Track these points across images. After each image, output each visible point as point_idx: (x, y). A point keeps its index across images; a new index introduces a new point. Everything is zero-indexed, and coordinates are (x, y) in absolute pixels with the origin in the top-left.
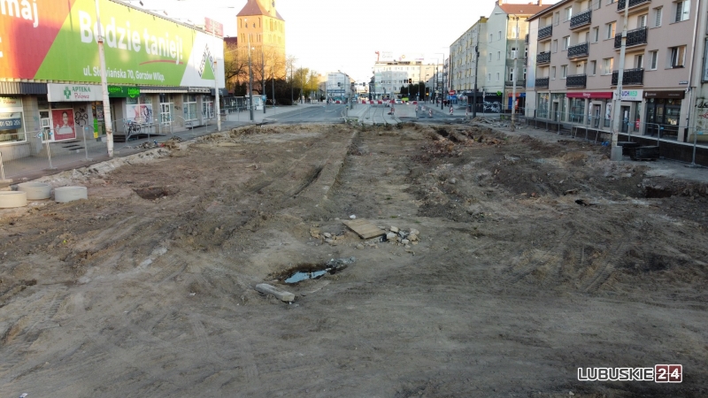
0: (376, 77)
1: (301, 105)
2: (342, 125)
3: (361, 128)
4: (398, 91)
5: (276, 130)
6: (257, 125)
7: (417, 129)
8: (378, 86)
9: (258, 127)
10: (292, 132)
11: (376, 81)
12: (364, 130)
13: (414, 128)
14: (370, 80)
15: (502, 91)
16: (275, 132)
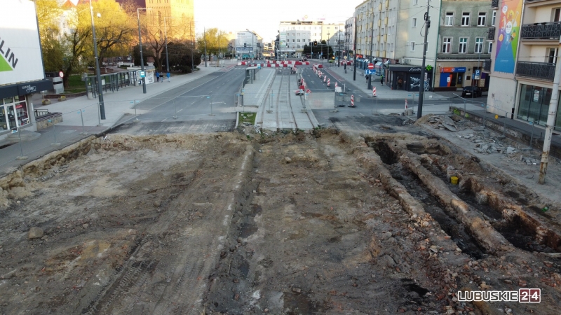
0: (280, 36)
1: (206, 68)
2: (229, 134)
3: (258, 138)
4: (302, 49)
5: (127, 144)
6: (98, 136)
7: (343, 141)
8: (283, 44)
9: (98, 140)
10: (152, 147)
11: (281, 40)
12: (263, 142)
13: (337, 139)
14: (275, 39)
15: (433, 65)
16: (125, 148)
